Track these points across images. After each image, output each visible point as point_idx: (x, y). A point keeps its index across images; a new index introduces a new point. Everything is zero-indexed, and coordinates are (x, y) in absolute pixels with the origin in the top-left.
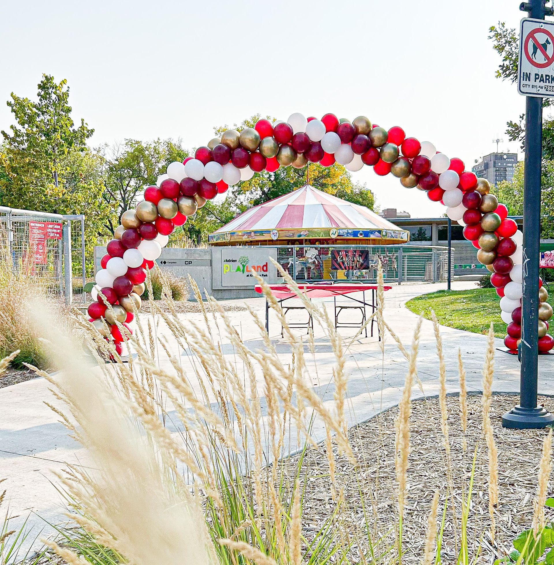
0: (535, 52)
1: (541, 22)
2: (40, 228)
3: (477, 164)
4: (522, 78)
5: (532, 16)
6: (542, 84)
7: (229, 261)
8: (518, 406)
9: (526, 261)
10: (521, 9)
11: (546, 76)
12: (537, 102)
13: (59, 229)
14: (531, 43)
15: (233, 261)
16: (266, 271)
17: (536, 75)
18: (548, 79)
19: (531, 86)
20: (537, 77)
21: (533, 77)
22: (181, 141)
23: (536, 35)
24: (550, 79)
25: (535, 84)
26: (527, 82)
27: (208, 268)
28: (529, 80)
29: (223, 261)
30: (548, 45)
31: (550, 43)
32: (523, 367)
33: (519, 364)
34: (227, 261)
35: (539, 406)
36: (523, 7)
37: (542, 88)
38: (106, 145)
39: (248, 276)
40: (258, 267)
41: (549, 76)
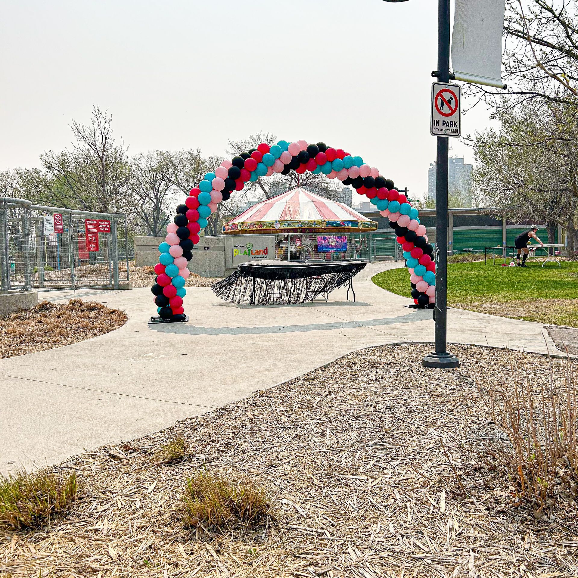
0: (442, 106)
1: (446, 85)
2: (93, 224)
3: (432, 167)
4: (433, 124)
5: (440, 80)
6: (448, 128)
7: (238, 247)
8: (434, 352)
9: (438, 251)
10: (432, 76)
11: (451, 122)
12: (445, 140)
13: (108, 225)
14: (439, 99)
15: (241, 247)
16: (267, 254)
17: (443, 121)
18: (452, 124)
19: (440, 129)
20: (444, 123)
21: (441, 123)
22: (199, 151)
23: (443, 94)
24: (453, 124)
25: (443, 128)
26: (437, 127)
27: (222, 253)
28: (439, 125)
29: (233, 247)
30: (451, 100)
31: (453, 99)
32: (436, 324)
33: (434, 322)
34: (236, 247)
35: (448, 352)
36: (434, 74)
37: (448, 130)
38: (142, 155)
39: (252, 258)
40: (260, 251)
41: (452, 122)
